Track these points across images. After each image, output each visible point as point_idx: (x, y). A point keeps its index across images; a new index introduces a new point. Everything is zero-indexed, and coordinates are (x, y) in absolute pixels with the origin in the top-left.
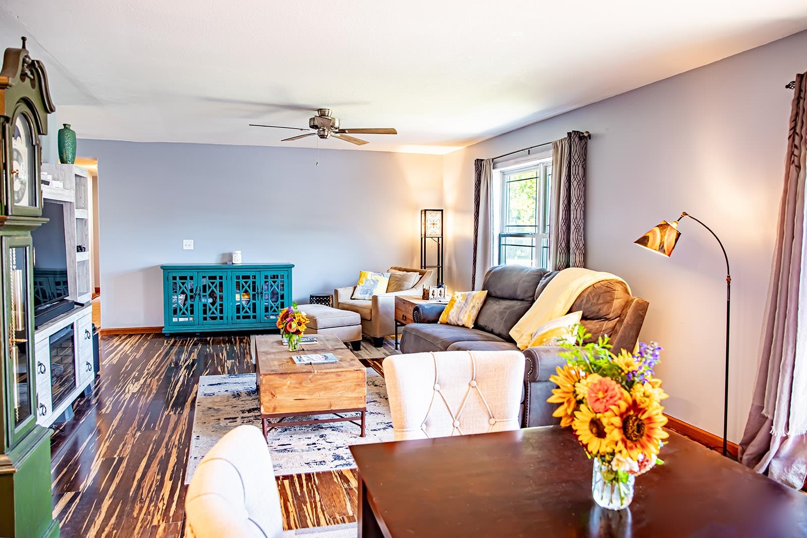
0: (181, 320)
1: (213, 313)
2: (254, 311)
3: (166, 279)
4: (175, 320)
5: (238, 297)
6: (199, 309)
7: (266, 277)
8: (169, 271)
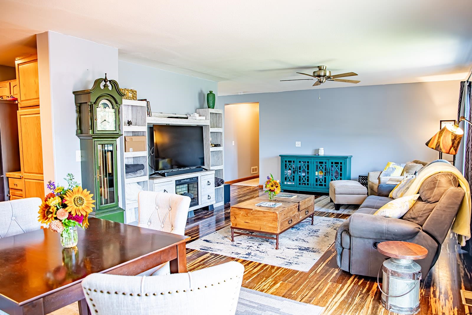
0: (288, 183)
1: (304, 181)
2: (325, 182)
3: (282, 162)
4: (285, 183)
5: (317, 173)
6: (297, 178)
7: (332, 163)
8: (283, 157)
